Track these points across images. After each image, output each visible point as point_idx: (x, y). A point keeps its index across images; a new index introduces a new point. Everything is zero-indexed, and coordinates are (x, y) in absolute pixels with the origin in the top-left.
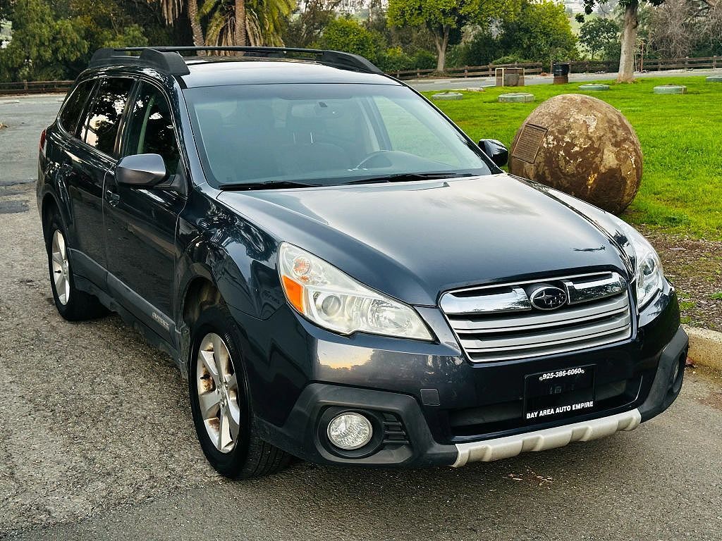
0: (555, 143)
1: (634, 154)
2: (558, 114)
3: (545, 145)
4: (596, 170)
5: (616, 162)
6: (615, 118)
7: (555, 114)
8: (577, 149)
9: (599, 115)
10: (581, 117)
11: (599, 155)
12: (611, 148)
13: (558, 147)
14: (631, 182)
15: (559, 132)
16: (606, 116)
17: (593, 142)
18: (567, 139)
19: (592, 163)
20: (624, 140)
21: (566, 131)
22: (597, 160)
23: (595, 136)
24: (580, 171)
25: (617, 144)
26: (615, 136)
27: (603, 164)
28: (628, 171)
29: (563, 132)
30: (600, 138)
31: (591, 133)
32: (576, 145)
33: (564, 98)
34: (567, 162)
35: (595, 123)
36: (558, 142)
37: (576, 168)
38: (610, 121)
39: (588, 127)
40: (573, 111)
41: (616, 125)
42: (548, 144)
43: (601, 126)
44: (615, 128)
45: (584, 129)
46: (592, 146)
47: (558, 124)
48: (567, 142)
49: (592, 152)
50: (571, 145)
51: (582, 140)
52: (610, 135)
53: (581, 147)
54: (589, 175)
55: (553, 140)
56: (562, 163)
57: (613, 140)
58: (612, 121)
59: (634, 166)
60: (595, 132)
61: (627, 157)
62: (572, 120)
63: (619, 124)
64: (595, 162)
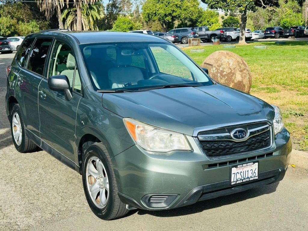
0: (216, 71)
1: (248, 75)
2: (217, 58)
3: (212, 72)
4: (233, 82)
5: (241, 78)
6: (240, 61)
7: (216, 59)
8: (225, 73)
9: (234, 59)
10: (226, 60)
11: (234, 75)
12: (239, 72)
13: (217, 72)
14: (247, 86)
15: (218, 66)
16: (236, 59)
17: (232, 70)
18: (221, 69)
19: (231, 79)
20: (244, 69)
21: (220, 66)
22: (233, 77)
23: (232, 68)
24: (227, 82)
25: (241, 71)
26: (240, 68)
27: (236, 79)
28: (246, 82)
29: (219, 66)
30: (234, 69)
31: (231, 66)
32: (225, 71)
33: (219, 53)
34: (221, 79)
35: (232, 63)
36: (217, 71)
37: (225, 81)
38: (238, 62)
39: (229, 64)
40: (223, 57)
41: (241, 63)
42: (213, 71)
43: (234, 63)
44: (240, 64)
45: (228, 65)
46: (231, 72)
47: (217, 63)
48: (221, 71)
49: (231, 74)
50: (223, 71)
51: (227, 69)
52: (238, 67)
53: (227, 73)
54: (230, 84)
55: (215, 70)
56: (219, 79)
57: (240, 69)
58: (239, 61)
59: (248, 80)
60: (232, 66)
61: (245, 76)
62: (223, 61)
63: (242, 63)
64: (232, 79)
